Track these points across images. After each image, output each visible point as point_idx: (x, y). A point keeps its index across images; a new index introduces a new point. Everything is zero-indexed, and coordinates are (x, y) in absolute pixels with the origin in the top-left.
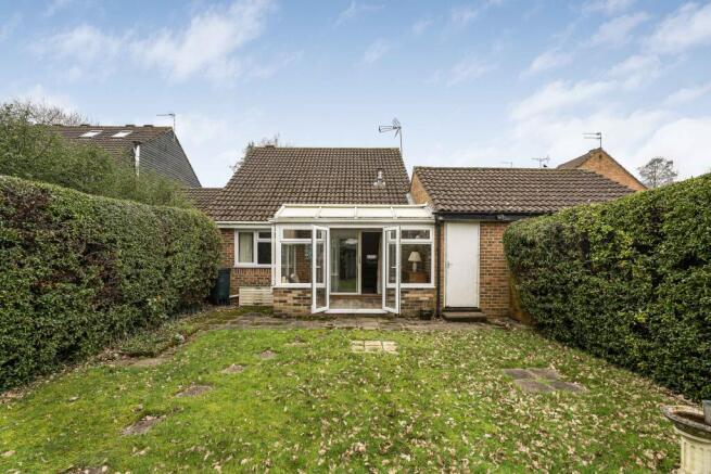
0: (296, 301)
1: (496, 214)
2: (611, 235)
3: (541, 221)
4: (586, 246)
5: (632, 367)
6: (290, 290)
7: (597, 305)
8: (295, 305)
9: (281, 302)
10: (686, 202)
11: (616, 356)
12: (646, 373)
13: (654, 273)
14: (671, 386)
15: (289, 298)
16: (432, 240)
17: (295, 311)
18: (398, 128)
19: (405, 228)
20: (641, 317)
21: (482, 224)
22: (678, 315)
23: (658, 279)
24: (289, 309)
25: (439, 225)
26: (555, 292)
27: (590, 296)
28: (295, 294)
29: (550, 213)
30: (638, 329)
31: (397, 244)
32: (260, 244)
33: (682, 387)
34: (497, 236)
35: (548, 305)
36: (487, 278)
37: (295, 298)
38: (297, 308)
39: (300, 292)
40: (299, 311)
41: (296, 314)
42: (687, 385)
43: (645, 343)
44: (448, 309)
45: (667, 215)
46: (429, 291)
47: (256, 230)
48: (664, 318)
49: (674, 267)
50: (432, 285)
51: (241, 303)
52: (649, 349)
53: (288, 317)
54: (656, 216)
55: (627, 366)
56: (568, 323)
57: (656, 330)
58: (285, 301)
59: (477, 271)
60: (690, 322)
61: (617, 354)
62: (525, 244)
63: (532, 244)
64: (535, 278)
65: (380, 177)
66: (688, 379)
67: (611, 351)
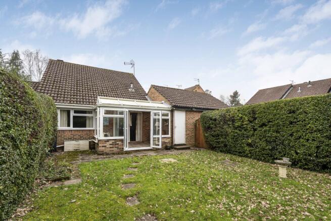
0: (111, 146)
1: (192, 108)
2: (241, 117)
3: (217, 112)
4: (233, 121)
5: (246, 156)
6: (108, 141)
7: (236, 139)
8: (110, 148)
9: (103, 147)
10: (262, 110)
11: (242, 154)
12: (250, 157)
13: (253, 129)
14: (258, 159)
15: (108, 145)
16: (169, 117)
17: (110, 151)
18: (133, 64)
19: (163, 112)
20: (250, 141)
21: (186, 111)
22: (260, 139)
23: (255, 130)
24: (107, 150)
25: (172, 111)
26: (222, 135)
27: (235, 136)
28: (111, 142)
29: (218, 110)
30: (249, 145)
31: (160, 118)
32: (74, 117)
33: (261, 159)
34: (197, 116)
35: (219, 140)
36: (188, 132)
37: (110, 144)
38: (112, 149)
39: (113, 141)
40: (113, 151)
41: (111, 152)
42: (263, 158)
43: (252, 148)
44: (176, 145)
45: (257, 112)
46: (168, 138)
47: (72, 109)
48: (257, 141)
49: (259, 127)
50: (169, 136)
51: (66, 150)
52: (252, 150)
53: (107, 154)
54: (254, 112)
55: (245, 156)
56: (226, 146)
57: (254, 144)
58: (106, 146)
59: (184, 130)
60: (264, 141)
61: (241, 153)
62: (211, 120)
63: (215, 120)
64: (215, 131)
65: (132, 87)
66: (263, 157)
67: (240, 153)
